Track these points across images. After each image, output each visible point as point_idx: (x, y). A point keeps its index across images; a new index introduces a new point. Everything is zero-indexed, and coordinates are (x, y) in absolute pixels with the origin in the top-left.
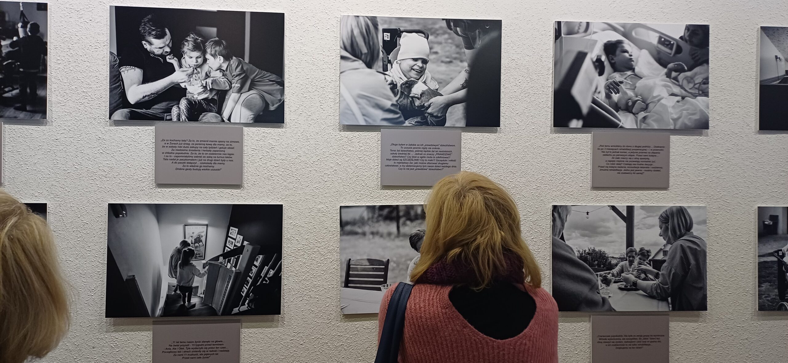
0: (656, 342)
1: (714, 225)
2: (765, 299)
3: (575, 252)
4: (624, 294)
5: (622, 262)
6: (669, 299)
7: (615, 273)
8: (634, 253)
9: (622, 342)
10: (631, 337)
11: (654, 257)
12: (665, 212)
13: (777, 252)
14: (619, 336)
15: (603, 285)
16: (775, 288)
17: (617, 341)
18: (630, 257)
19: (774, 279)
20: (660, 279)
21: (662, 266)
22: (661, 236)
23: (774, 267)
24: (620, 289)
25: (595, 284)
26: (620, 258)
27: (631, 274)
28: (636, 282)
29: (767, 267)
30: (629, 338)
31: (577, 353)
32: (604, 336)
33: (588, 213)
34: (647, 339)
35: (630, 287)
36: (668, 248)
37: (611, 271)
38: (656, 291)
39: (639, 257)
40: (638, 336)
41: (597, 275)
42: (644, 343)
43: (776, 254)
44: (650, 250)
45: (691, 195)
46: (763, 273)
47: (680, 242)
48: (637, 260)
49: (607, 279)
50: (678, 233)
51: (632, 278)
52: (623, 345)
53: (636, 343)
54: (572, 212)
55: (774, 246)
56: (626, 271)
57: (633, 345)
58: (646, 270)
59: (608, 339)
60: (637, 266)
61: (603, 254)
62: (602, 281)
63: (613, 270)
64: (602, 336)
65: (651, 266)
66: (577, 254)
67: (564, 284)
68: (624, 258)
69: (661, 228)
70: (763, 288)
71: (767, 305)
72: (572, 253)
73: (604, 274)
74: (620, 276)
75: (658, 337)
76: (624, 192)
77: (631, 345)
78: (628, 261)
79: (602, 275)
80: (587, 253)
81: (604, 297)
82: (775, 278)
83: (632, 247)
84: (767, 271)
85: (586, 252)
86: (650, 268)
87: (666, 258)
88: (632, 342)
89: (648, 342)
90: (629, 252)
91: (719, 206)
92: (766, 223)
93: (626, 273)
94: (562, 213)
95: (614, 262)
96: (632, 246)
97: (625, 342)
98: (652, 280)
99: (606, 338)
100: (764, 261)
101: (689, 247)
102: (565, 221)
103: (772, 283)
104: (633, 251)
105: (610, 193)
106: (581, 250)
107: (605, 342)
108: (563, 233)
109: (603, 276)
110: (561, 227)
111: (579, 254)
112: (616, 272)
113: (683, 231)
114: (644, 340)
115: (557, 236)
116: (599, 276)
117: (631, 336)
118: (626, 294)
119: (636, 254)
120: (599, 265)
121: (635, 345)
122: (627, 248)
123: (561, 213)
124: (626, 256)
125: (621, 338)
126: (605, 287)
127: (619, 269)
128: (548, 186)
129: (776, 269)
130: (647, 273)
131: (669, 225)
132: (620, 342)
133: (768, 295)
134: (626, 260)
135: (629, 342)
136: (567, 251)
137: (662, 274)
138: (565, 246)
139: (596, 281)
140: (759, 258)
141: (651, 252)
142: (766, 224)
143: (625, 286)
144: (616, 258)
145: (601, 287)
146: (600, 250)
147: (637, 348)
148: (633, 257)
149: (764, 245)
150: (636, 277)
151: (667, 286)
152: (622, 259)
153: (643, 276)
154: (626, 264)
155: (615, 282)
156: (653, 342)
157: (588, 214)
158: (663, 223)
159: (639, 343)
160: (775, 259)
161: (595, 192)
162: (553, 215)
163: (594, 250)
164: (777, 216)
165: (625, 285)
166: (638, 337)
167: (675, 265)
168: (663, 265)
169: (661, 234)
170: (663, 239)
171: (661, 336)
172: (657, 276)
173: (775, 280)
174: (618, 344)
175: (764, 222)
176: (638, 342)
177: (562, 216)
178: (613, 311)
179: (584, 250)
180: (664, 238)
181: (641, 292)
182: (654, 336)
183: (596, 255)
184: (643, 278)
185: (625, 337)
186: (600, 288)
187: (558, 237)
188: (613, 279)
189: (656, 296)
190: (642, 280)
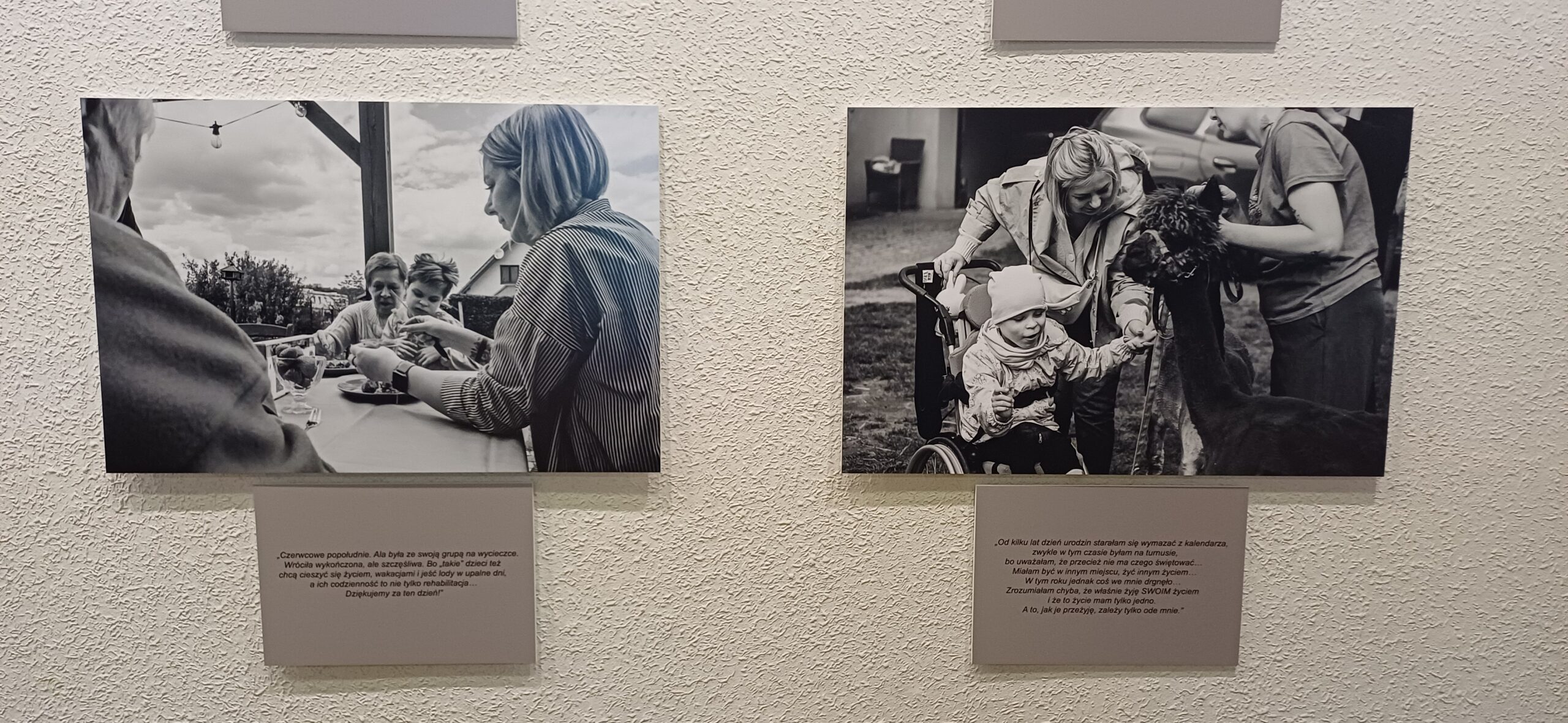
0: (488, 573)
1: (693, 178)
2: (866, 433)
3: (177, 267)
4: (361, 417)
5: (351, 302)
6: (527, 432)
7: (328, 342)
8: (396, 272)
9: (368, 574)
10: (398, 560)
11: (468, 288)
12: (504, 127)
13: (917, 271)
14: (357, 555)
15: (284, 383)
16: (906, 398)
17: (350, 570)
18: (379, 286)
19: (903, 365)
20: (491, 363)
21: (499, 317)
22: (492, 213)
23: (902, 325)
24: (349, 397)
25: (257, 379)
26: (343, 291)
27: (388, 345)
28: (407, 373)
29: (878, 326)
30: (391, 560)
31: (219, 608)
32: (301, 556)
33: (216, 129)
34: (457, 564)
35: (384, 390)
36: (519, 255)
37: (314, 335)
38: (480, 404)
39: (413, 286)
40: (425, 555)
41: (263, 349)
42: (445, 579)
43: (912, 278)
44: (454, 265)
45: (604, 66)
46: (863, 346)
47: (560, 236)
48: (406, 298)
49: (300, 362)
50: (555, 203)
51: (391, 359)
52: (373, 584)
53: (416, 579)
54: (158, 121)
55: (905, 251)
56: (368, 337)
57: (407, 584)
58: (440, 331)
59: (318, 565)
60: (408, 320)
61: (281, 275)
62: (282, 370)
63: (319, 331)
64: (293, 556)
65: (456, 316)
66: (184, 274)
67: (145, 381)
68: (360, 290)
69: (491, 187)
70: (860, 396)
71: (873, 454)
72: (170, 272)
73: (289, 348)
74: (348, 353)
75: (495, 559)
76: (352, 52)
77: (398, 584)
78: (372, 302)
79: (282, 349)
80: (222, 271)
81: (290, 425)
82: (908, 361)
83: (387, 251)
84: (878, 339)
85: (219, 268)
86: (457, 326)
87: (512, 292)
88: (404, 574)
89: (460, 574)
90: (377, 269)
91: (711, 107)
92: (878, 167)
93: (369, 342)
94: (122, 128)
95: (321, 303)
96: (386, 247)
97: (378, 575)
98: (463, 367)
99: (309, 560)
100: (868, 305)
101: (595, 253)
102: (132, 158)
103: (892, 381)
104: (389, 267)
105: (300, 57)
106: (200, 263)
107: (308, 575)
108: (128, 202)
109: (283, 352)
110: (122, 179)
111: (193, 276)
112: (331, 339)
113: (571, 196)
114: (446, 569)
115: (108, 212)
116: (269, 351)
117: (401, 555)
118: (370, 414)
119: (402, 277)
120: (267, 315)
121: (413, 583)
122: (368, 257)
123: (118, 126)
124: (364, 283)
125: (365, 561)
126: (294, 392)
127: (341, 329)
128: (68, 28)
129: (909, 331)
130: (442, 344)
131: (519, 173)
132: (360, 575)
133: (878, 419)
134: (368, 298)
135: (394, 574)
136: (147, 266)
137: (499, 347)
138: (140, 248)
139: (259, 371)
140: (851, 292)
141: (456, 272)
142: (878, 173)
143: (367, 388)
144: (329, 290)
145: (278, 390)
146: (270, 264)
147: (421, 593)
148: (392, 287)
149: (870, 247)
150: (405, 357)
151: (519, 389)
152: (352, 295)
153: (429, 352)
154: (366, 312)
155: (328, 374)
156: (477, 574)
157: (216, 132)
158: (496, 166)
159: (429, 579)
160: (908, 297)
161: (243, 50)
162: (87, 135)
163: (246, 263)
164: (921, 143)
165: (367, 385)
166: (424, 560)
167: (546, 314)
168: (503, 316)
169: (493, 207)
170: (501, 226)
171: (506, 554)
172: (480, 353)
173: (905, 369)
174: (353, 580)
175: (869, 164)
176: (425, 574)
177: (119, 139)
178: (325, 471)
179: (210, 260)
180: (502, 221)
181: (423, 408)
182: (481, 554)
183: (256, 279)
184: (430, 359)
185: (377, 560)
186: (275, 394)
187: (113, 213)
188: (323, 363)
189: (479, 421)
190: (428, 366)
